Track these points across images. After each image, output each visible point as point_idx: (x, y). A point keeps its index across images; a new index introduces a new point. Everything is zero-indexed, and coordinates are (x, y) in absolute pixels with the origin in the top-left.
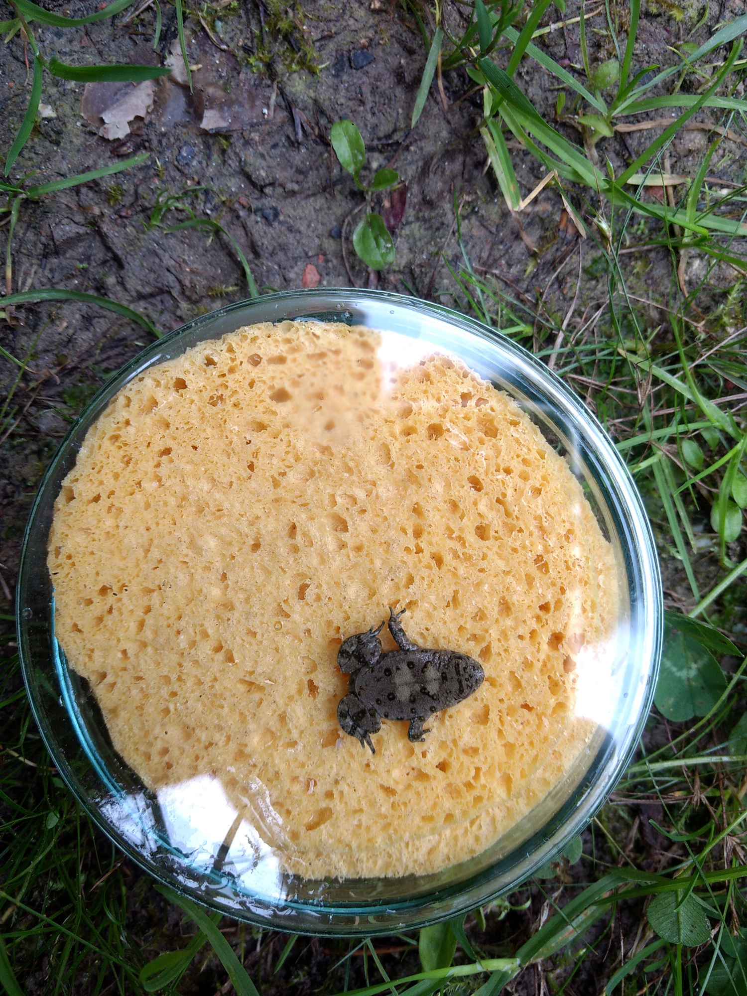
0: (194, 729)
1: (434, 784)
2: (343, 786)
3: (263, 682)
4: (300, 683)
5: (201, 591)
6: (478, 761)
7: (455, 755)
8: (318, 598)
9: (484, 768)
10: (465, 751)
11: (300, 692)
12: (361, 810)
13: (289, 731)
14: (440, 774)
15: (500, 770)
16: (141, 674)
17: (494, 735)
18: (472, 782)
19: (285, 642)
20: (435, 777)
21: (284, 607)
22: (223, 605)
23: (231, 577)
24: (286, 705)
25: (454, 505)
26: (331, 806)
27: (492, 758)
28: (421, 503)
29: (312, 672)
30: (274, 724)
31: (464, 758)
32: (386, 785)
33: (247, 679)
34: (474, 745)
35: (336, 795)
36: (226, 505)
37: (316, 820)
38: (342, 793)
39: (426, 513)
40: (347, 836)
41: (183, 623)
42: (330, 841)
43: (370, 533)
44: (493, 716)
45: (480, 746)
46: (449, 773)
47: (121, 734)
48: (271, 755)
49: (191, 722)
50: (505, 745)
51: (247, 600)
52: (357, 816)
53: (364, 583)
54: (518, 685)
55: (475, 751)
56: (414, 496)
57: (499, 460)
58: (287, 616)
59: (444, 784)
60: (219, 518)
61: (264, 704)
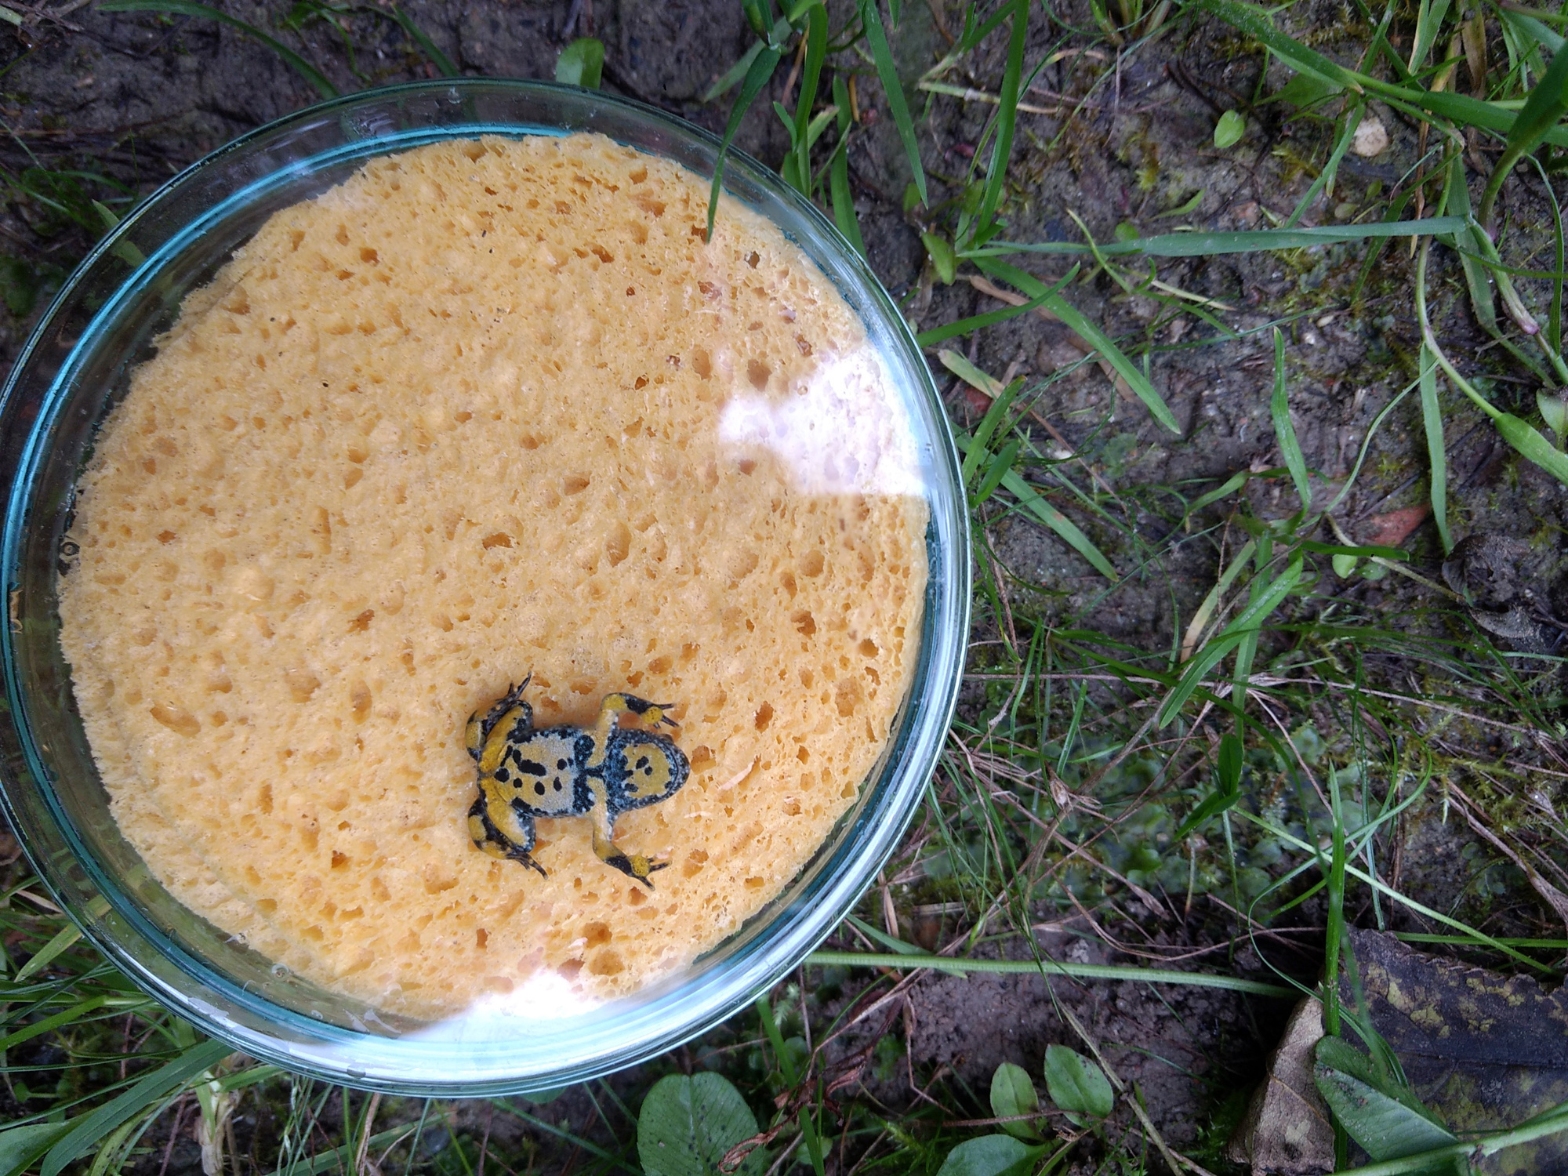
0: (222, 477)
1: (309, 860)
2: (241, 734)
3: (338, 546)
4: (363, 599)
5: (429, 392)
6: (371, 906)
7: (365, 869)
8: (498, 568)
9: (366, 920)
10: (377, 882)
11: (349, 606)
12: (219, 775)
13: (285, 617)
14: (326, 861)
15: (373, 943)
16: (269, 363)
17: (420, 912)
18: (338, 913)
19: (411, 550)
20: (318, 857)
21: (461, 526)
22: (423, 436)
23: (469, 427)
24: (320, 595)
25: (721, 701)
26: (204, 730)
27: (385, 925)
28: (701, 652)
29: (386, 608)
30: (284, 592)
31: (366, 885)
32: (274, 793)
33: (331, 520)
34: (391, 891)
35: (223, 730)
36: (569, 373)
37: (173, 717)
38: (232, 735)
39: (690, 667)
40: (169, 774)
41: (370, 389)
42: (151, 752)
43: (625, 599)
44: (446, 897)
45: (395, 899)
46: (335, 874)
47: (165, 374)
48: (236, 608)
49: (232, 467)
50: (413, 934)
51: (448, 466)
52: (208, 774)
53: (550, 624)
54: (508, 912)
55: (385, 896)
56: (706, 637)
57: (810, 738)
58: (450, 535)
59: (315, 874)
60: (547, 370)
61: (307, 563)
